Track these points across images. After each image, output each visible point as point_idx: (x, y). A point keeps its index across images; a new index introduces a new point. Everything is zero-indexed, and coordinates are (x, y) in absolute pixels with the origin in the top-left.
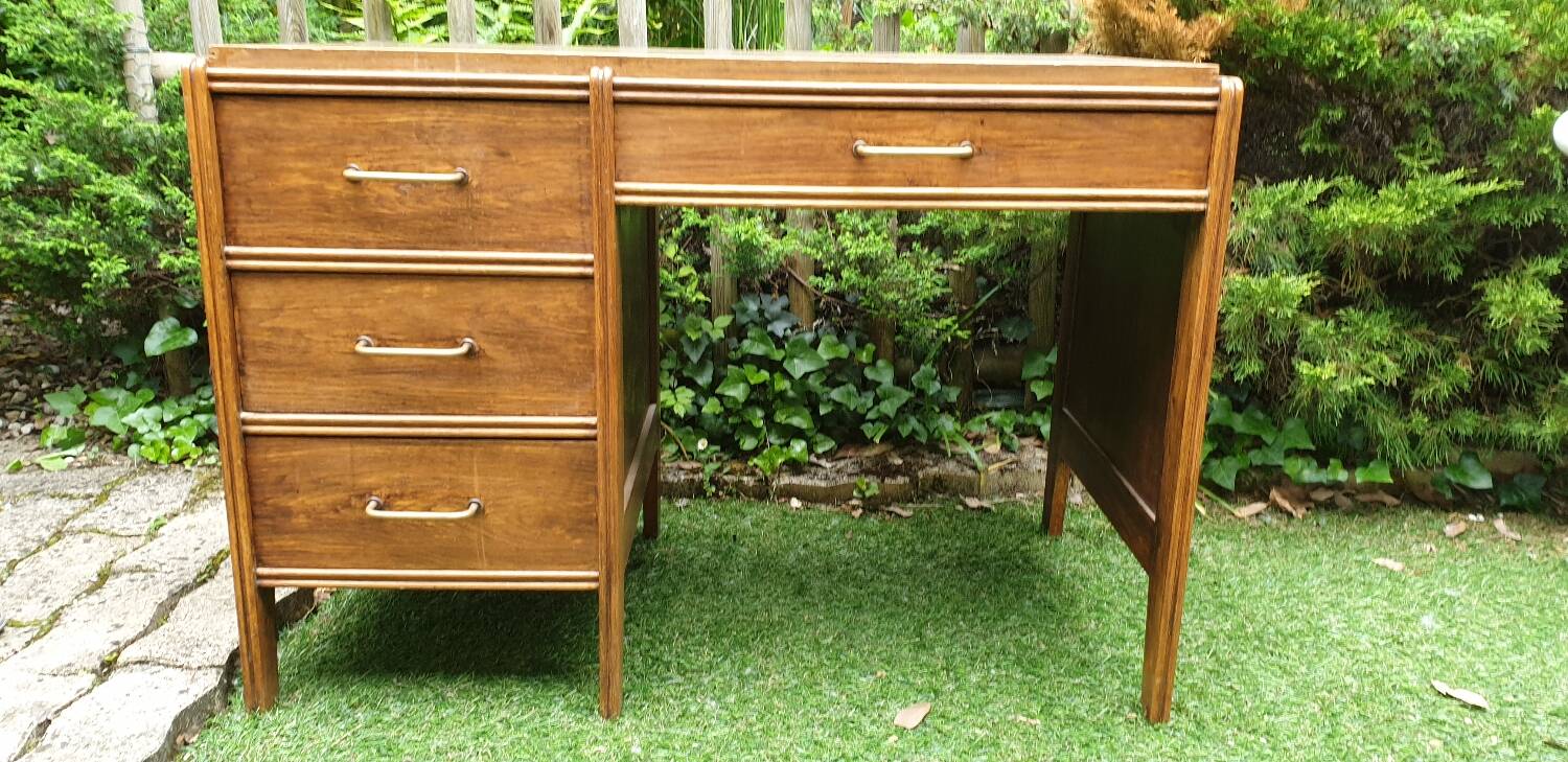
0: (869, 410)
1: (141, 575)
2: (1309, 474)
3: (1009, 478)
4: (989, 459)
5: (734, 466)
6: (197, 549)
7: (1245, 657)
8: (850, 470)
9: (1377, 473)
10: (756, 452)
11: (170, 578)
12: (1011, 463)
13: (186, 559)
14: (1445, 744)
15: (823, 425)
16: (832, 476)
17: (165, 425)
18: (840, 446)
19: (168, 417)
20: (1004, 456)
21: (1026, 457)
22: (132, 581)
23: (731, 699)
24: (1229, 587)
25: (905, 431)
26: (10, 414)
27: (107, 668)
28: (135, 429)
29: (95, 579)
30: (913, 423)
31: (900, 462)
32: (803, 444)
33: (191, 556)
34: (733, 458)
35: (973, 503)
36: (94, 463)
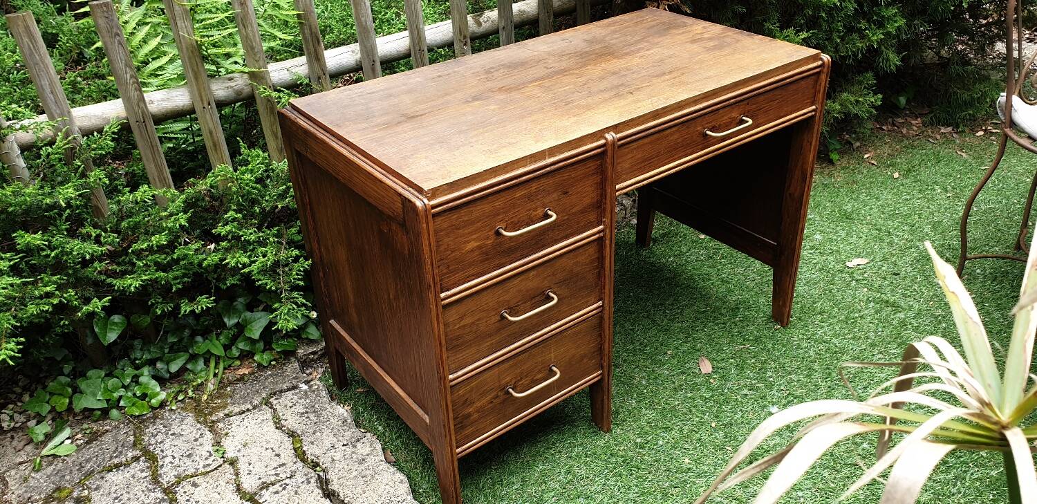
1: (275, 488)
11: (299, 479)
19: (126, 382)
36: (94, 437)
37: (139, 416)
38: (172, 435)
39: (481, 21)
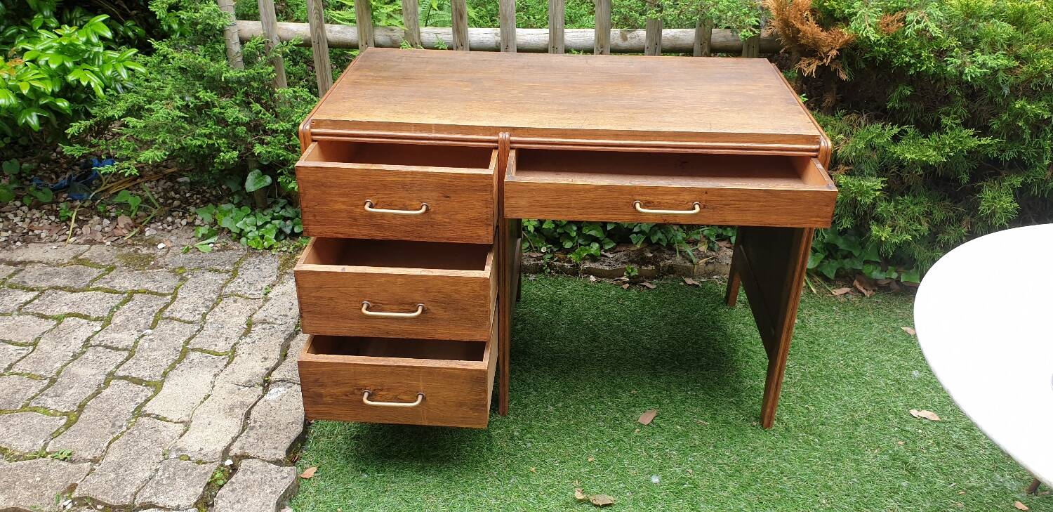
0: (635, 226)
1: (267, 326)
2: (877, 274)
3: (710, 267)
4: (701, 255)
5: (560, 256)
6: (290, 309)
7: (818, 389)
8: (623, 259)
9: (912, 277)
10: (572, 250)
11: (282, 328)
12: (712, 259)
13: (286, 316)
14: (906, 443)
15: (610, 235)
16: (613, 263)
17: (258, 228)
18: (618, 244)
19: (260, 223)
20: (710, 253)
21: (722, 254)
22: (264, 329)
23: (560, 405)
24: (819, 345)
25: (654, 239)
26: (174, 214)
27: (266, 385)
28: (243, 230)
29: (245, 326)
30: (660, 235)
31: (651, 255)
32: (597, 245)
33: (289, 314)
34: (559, 250)
35: (689, 281)
36: (225, 248)
37: (254, 249)
38: (258, 268)
39: (628, 36)
